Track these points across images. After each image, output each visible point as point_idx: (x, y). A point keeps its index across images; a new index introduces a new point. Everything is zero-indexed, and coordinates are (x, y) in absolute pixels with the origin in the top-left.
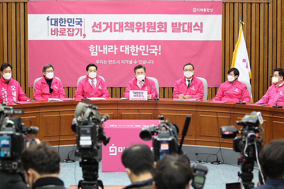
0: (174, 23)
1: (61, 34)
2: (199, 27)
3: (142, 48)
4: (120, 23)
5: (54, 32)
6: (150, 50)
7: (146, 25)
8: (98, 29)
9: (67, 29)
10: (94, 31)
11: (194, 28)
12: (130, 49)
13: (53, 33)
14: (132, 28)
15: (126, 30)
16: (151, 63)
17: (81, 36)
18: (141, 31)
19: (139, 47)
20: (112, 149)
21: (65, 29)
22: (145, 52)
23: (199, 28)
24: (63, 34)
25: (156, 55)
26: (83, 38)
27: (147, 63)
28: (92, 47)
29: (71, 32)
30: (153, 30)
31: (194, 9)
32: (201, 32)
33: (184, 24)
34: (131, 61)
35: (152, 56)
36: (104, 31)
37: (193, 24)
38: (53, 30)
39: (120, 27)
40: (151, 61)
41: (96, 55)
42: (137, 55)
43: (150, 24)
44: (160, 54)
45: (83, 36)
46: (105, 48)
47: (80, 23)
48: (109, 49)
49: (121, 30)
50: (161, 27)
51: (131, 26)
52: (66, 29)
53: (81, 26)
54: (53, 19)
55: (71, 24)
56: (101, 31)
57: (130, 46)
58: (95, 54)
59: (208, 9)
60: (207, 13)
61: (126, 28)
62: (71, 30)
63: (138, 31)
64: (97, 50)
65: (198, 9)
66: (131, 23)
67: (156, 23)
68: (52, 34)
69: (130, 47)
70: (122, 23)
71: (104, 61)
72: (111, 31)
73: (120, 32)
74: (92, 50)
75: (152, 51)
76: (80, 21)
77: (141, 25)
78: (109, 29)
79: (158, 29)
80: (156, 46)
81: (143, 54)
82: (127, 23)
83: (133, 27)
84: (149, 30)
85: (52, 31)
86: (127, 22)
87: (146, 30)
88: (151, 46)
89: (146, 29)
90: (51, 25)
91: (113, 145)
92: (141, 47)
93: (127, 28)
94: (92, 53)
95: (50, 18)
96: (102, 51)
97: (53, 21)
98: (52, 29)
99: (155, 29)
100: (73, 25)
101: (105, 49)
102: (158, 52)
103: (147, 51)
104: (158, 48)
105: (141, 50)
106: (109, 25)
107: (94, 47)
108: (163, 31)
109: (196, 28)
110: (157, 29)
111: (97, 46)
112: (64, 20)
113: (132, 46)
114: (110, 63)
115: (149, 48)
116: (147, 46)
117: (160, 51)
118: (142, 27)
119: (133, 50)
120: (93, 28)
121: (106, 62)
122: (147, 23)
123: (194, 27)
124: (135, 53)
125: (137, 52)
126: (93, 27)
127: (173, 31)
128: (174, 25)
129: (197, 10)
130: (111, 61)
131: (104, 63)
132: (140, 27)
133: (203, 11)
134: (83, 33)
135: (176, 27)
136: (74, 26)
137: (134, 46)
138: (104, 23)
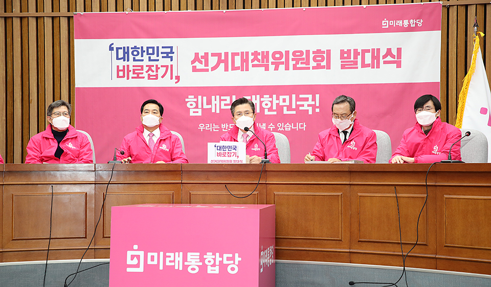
0: (346, 50)
1: (136, 75)
2: (393, 56)
3: (284, 100)
4: (242, 53)
5: (123, 73)
6: (298, 103)
7: (291, 56)
8: (202, 66)
9: (147, 66)
10: (195, 69)
11: (385, 60)
12: (261, 102)
13: (121, 74)
14: (265, 63)
15: (253, 66)
16: (300, 128)
17: (172, 78)
18: (282, 67)
19: (278, 99)
20: (132, 257)
21: (142, 66)
22: (289, 108)
23: (393, 60)
24: (138, 75)
25: (310, 113)
26: (176, 83)
27: (293, 128)
28: (191, 99)
29: (153, 71)
30: (304, 66)
31: (383, 22)
32: (399, 66)
33: (364, 51)
34: (264, 125)
35: (302, 115)
36: (213, 69)
37: (383, 53)
38: (121, 68)
39: (243, 61)
40: (300, 124)
41: (200, 114)
42: (275, 113)
43: (299, 54)
44: (318, 110)
45: (174, 80)
46: (216, 100)
47: (170, 55)
48: (223, 103)
49: (244, 66)
50: (320, 59)
51: (262, 60)
52: (145, 67)
53: (172, 60)
54: (121, 48)
55: (153, 57)
56: (207, 70)
57: (262, 97)
58: (198, 112)
59: (412, 21)
60: (410, 29)
61: (253, 63)
62: (154, 69)
63: (276, 69)
64: (200, 106)
65: (392, 23)
66: (263, 52)
67: (311, 53)
68: (118, 76)
69: (262, 99)
70: (247, 53)
71: (213, 126)
72: (226, 69)
73: (242, 70)
74: (191, 105)
75: (303, 106)
76: (169, 51)
77: (281, 58)
78: (222, 65)
79: (315, 64)
80: (310, 97)
81: (285, 112)
82: (255, 54)
83: (268, 61)
84: (298, 66)
85: (118, 70)
86: (256, 52)
87: (291, 67)
88: (301, 96)
89: (292, 63)
90: (118, 58)
91: (136, 247)
92: (281, 97)
93: (256, 62)
94: (191, 111)
95: (114, 46)
96: (209, 106)
97: (121, 52)
98: (118, 67)
99: (308, 63)
100: (157, 58)
101: (216, 102)
102: (314, 107)
103: (294, 107)
104: (314, 99)
105: (281, 104)
106: (223, 58)
107: (196, 100)
108: (323, 67)
109: (389, 58)
110: (313, 64)
111: (200, 97)
112: (140, 50)
113: (265, 96)
114: (225, 129)
115: (298, 99)
116: (294, 96)
117: (318, 105)
118: (283, 60)
119: (267, 105)
120: (194, 65)
121: (217, 127)
122: (294, 53)
123: (384, 57)
124: (270, 109)
125: (274, 108)
126: (193, 62)
127: (343, 67)
128: (346, 55)
129: (390, 24)
130: (227, 126)
131: (214, 130)
132: (280, 59)
133: (403, 25)
134: (175, 75)
135: (349, 59)
136: (158, 60)
137: (268, 96)
138: (213, 55)
